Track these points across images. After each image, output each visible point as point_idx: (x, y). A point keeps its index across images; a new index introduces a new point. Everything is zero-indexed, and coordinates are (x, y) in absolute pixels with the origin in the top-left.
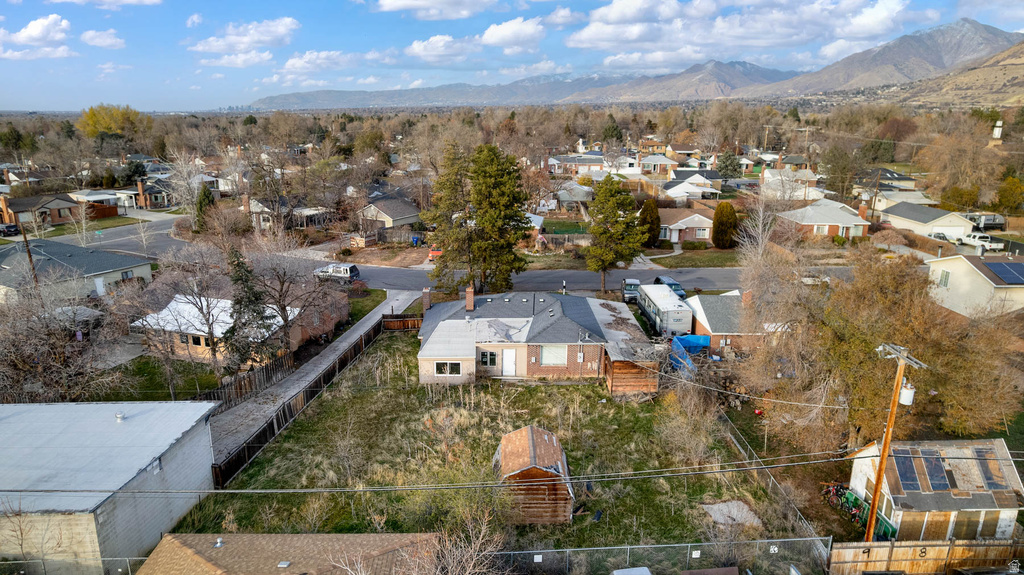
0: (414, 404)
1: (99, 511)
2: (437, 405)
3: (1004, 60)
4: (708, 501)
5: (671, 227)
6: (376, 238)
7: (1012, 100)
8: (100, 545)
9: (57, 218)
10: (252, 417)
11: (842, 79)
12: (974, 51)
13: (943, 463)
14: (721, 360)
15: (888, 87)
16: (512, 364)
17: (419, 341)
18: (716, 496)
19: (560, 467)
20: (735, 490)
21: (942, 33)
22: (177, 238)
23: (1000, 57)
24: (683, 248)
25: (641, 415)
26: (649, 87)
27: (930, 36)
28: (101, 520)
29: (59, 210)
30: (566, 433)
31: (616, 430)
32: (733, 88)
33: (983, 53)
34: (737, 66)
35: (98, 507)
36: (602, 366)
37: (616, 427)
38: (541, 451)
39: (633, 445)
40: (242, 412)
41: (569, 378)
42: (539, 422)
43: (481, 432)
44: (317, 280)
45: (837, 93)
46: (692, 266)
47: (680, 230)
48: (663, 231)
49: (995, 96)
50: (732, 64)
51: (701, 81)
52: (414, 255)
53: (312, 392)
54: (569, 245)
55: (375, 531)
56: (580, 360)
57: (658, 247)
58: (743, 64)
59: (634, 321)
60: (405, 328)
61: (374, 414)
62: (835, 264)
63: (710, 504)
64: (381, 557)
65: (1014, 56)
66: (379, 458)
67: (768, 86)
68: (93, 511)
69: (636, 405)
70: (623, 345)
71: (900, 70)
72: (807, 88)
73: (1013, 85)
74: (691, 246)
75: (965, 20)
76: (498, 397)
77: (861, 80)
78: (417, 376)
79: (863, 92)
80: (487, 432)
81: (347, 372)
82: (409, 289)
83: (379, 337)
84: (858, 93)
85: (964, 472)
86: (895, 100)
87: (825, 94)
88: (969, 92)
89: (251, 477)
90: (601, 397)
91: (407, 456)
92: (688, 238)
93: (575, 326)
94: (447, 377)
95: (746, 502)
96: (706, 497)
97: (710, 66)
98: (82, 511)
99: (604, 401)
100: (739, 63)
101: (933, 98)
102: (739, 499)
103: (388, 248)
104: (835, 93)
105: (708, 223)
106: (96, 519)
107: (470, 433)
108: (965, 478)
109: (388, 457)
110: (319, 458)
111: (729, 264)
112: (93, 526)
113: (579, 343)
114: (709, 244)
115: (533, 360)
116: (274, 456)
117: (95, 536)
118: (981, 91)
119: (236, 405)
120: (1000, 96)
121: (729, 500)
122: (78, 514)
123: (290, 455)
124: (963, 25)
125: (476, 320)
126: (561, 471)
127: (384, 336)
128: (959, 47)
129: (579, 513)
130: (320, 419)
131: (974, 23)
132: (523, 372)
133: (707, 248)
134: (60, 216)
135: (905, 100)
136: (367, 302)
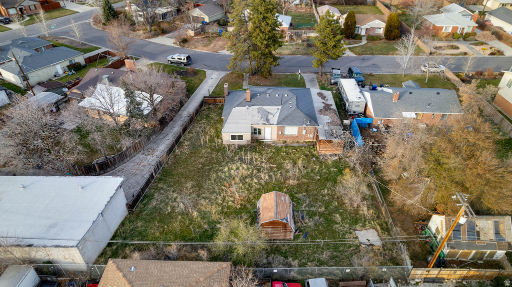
0: (220, 158)
1: (79, 246)
2: (232, 160)
4: (358, 229)
5: (362, 27)
6: (200, 30)
8: (82, 257)
9: (29, 11)
10: (142, 164)
13: (476, 227)
14: (377, 131)
16: (269, 134)
17: (222, 120)
18: (363, 226)
19: (289, 218)
20: (372, 223)
22: (94, 27)
24: (367, 39)
25: (332, 169)
28: (80, 248)
29: (29, 6)
30: (294, 182)
31: (319, 179)
35: (78, 244)
36: (315, 136)
37: (319, 178)
38: (280, 209)
39: (326, 191)
40: (137, 161)
41: (298, 142)
42: (281, 173)
43: (252, 180)
44: (170, 62)
46: (371, 54)
47: (367, 29)
48: (357, 29)
52: (220, 43)
53: (171, 150)
54: (304, 36)
55: (202, 260)
56: (304, 133)
57: (354, 38)
59: (334, 107)
60: (215, 103)
61: (201, 166)
62: (451, 55)
63: (359, 230)
64: (204, 282)
66: (204, 195)
68: (76, 246)
69: (330, 162)
70: (326, 128)
74: (372, 38)
76: (261, 154)
78: (221, 139)
80: (255, 180)
81: (187, 135)
82: (218, 70)
83: (202, 109)
85: (485, 232)
89: (145, 205)
90: (313, 156)
91: (217, 194)
92: (371, 33)
93: (302, 115)
94: (237, 142)
95: (377, 230)
96: (358, 227)
98: (72, 247)
99: (314, 159)
102: (374, 228)
103: (206, 37)
105: (383, 25)
106: (78, 249)
107: (247, 180)
108: (485, 235)
109: (208, 195)
110: (175, 195)
111: (391, 53)
112: (78, 251)
113: (304, 126)
114: (382, 36)
115: (280, 133)
116: (154, 191)
117: (79, 254)
119: (134, 156)
121: (369, 229)
122: (70, 248)
123: (162, 191)
125: (252, 107)
126: (289, 220)
127: (205, 108)
129: (297, 233)
130: (175, 167)
132: (275, 137)
133: (380, 39)
134: (31, 10)
136: (195, 80)
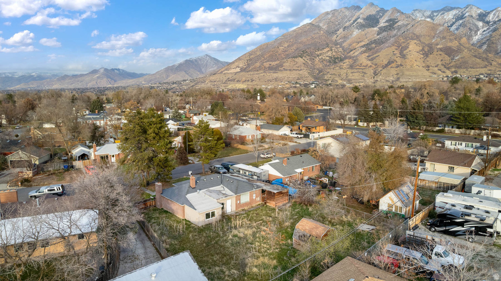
3: (224, 71)
7: (230, 86)
11: (165, 77)
12: (212, 67)
15: (185, 80)
21: (200, 60)
23: (222, 70)
26: (70, 81)
27: (196, 60)
32: (115, 81)
33: (215, 68)
34: (116, 71)
45: (165, 83)
49: (224, 85)
50: (113, 70)
51: (98, 78)
58: (119, 70)
65: (226, 70)
67: (132, 80)
71: (187, 74)
72: (150, 81)
73: (229, 81)
75: (207, 55)
77: (173, 78)
79: (176, 83)
84: (174, 83)
86: (189, 86)
87: (160, 83)
88: (215, 83)
97: (102, 71)
100: (116, 69)
101: (203, 85)
104: (164, 83)
118: (219, 83)
120: (226, 85)
124: (206, 57)
128: (206, 66)
131: (209, 56)
135: (193, 86)
